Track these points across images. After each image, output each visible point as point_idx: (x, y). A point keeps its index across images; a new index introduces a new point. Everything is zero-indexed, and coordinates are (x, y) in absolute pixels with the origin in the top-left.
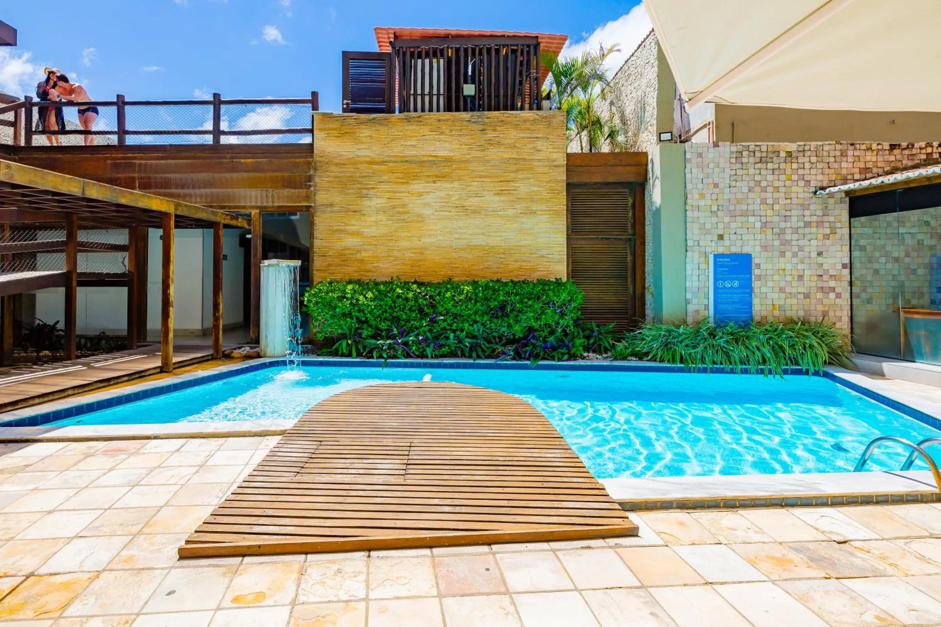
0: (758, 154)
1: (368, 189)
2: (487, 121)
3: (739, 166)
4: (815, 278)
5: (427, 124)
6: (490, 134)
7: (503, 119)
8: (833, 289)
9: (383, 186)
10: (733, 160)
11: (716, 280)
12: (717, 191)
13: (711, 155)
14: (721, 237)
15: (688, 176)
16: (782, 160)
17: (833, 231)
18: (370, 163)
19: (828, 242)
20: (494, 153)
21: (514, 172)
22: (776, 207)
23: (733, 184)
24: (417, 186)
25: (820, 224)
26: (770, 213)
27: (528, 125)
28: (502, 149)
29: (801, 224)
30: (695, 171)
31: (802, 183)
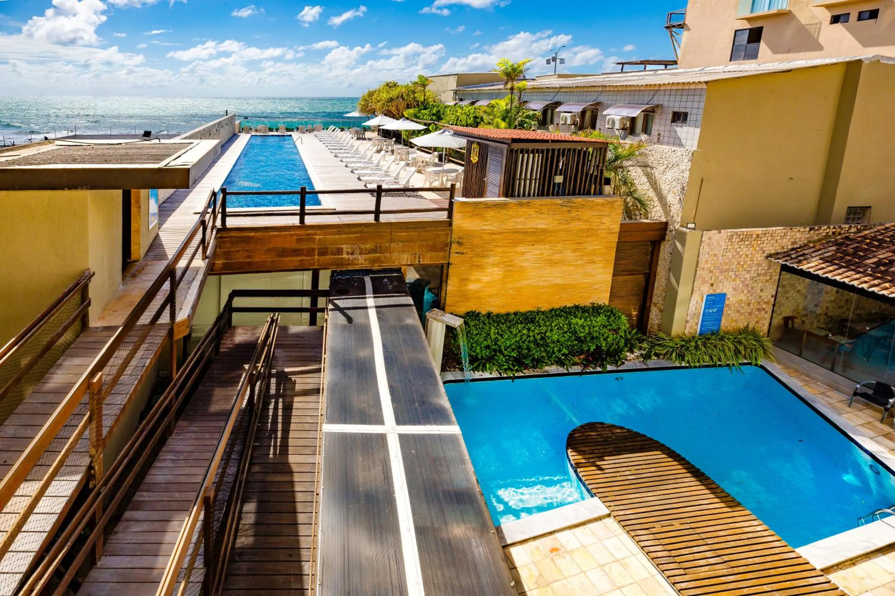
0: (741, 237)
1: (488, 251)
2: (573, 205)
3: (730, 243)
4: (756, 304)
5: (533, 208)
6: (574, 214)
7: (583, 203)
8: (764, 309)
9: (499, 250)
10: (727, 241)
11: (705, 308)
12: (715, 258)
13: (716, 238)
14: (712, 285)
15: (701, 251)
16: (753, 239)
17: (771, 276)
18: (491, 234)
19: (767, 284)
20: (575, 226)
21: (586, 237)
22: (745, 266)
23: (725, 254)
24: (521, 249)
25: (765, 274)
26: (741, 269)
27: (599, 207)
28: (580, 223)
29: (756, 275)
30: (706, 247)
31: (761, 252)
